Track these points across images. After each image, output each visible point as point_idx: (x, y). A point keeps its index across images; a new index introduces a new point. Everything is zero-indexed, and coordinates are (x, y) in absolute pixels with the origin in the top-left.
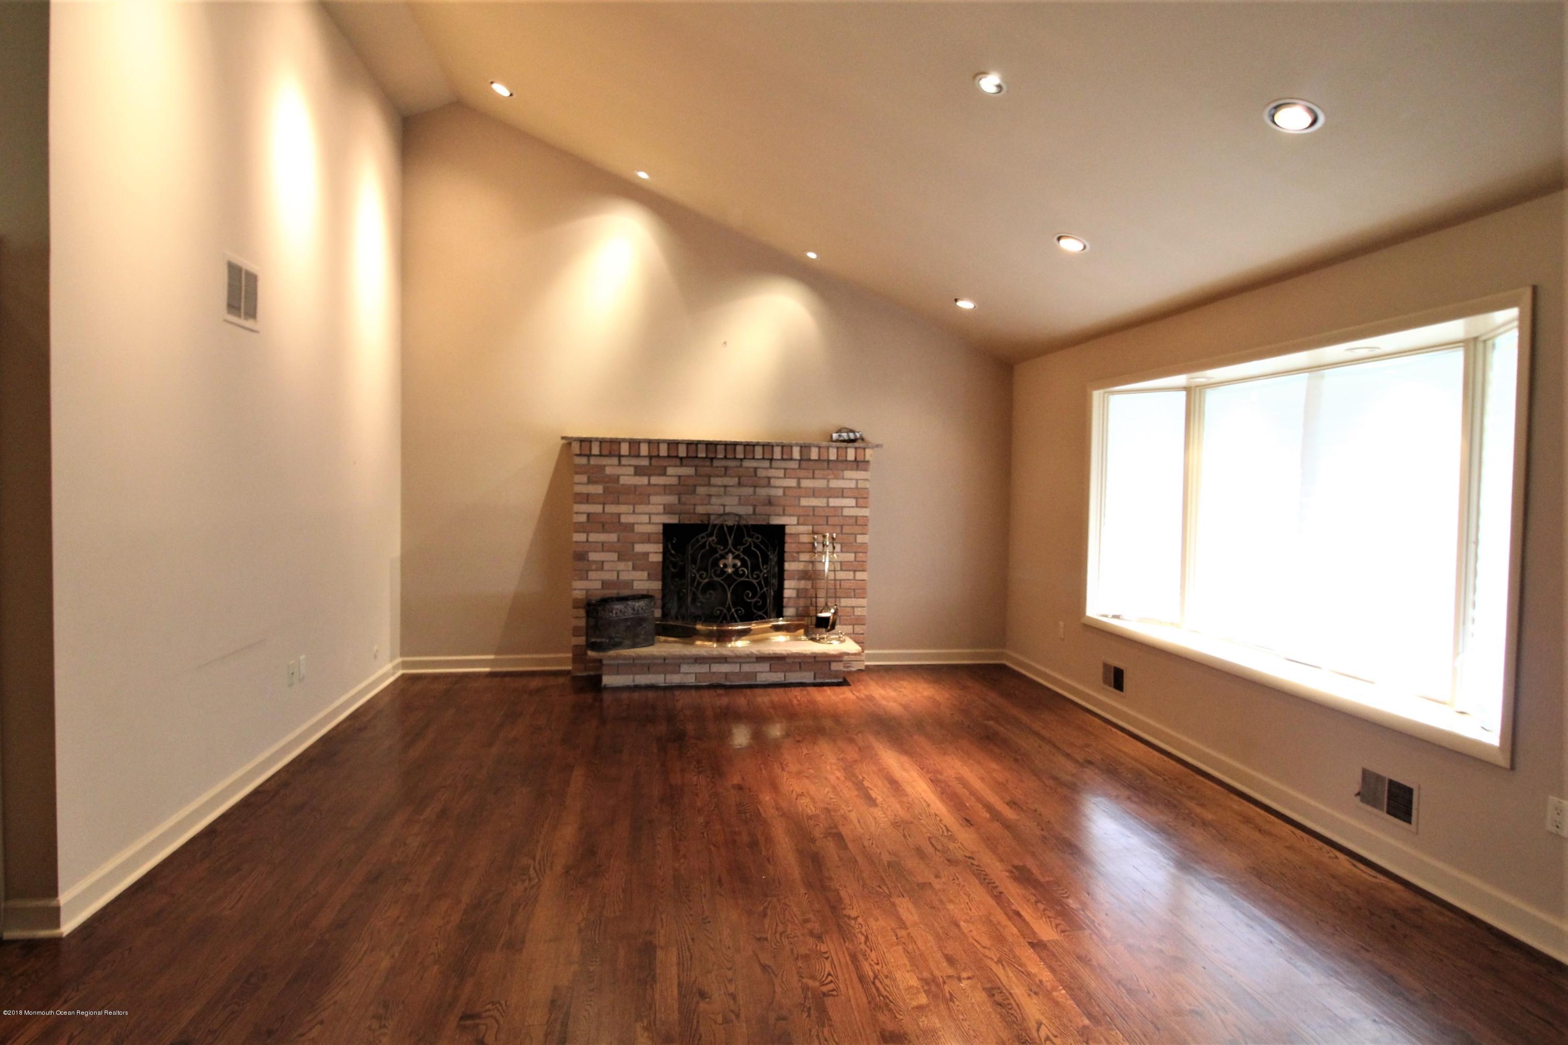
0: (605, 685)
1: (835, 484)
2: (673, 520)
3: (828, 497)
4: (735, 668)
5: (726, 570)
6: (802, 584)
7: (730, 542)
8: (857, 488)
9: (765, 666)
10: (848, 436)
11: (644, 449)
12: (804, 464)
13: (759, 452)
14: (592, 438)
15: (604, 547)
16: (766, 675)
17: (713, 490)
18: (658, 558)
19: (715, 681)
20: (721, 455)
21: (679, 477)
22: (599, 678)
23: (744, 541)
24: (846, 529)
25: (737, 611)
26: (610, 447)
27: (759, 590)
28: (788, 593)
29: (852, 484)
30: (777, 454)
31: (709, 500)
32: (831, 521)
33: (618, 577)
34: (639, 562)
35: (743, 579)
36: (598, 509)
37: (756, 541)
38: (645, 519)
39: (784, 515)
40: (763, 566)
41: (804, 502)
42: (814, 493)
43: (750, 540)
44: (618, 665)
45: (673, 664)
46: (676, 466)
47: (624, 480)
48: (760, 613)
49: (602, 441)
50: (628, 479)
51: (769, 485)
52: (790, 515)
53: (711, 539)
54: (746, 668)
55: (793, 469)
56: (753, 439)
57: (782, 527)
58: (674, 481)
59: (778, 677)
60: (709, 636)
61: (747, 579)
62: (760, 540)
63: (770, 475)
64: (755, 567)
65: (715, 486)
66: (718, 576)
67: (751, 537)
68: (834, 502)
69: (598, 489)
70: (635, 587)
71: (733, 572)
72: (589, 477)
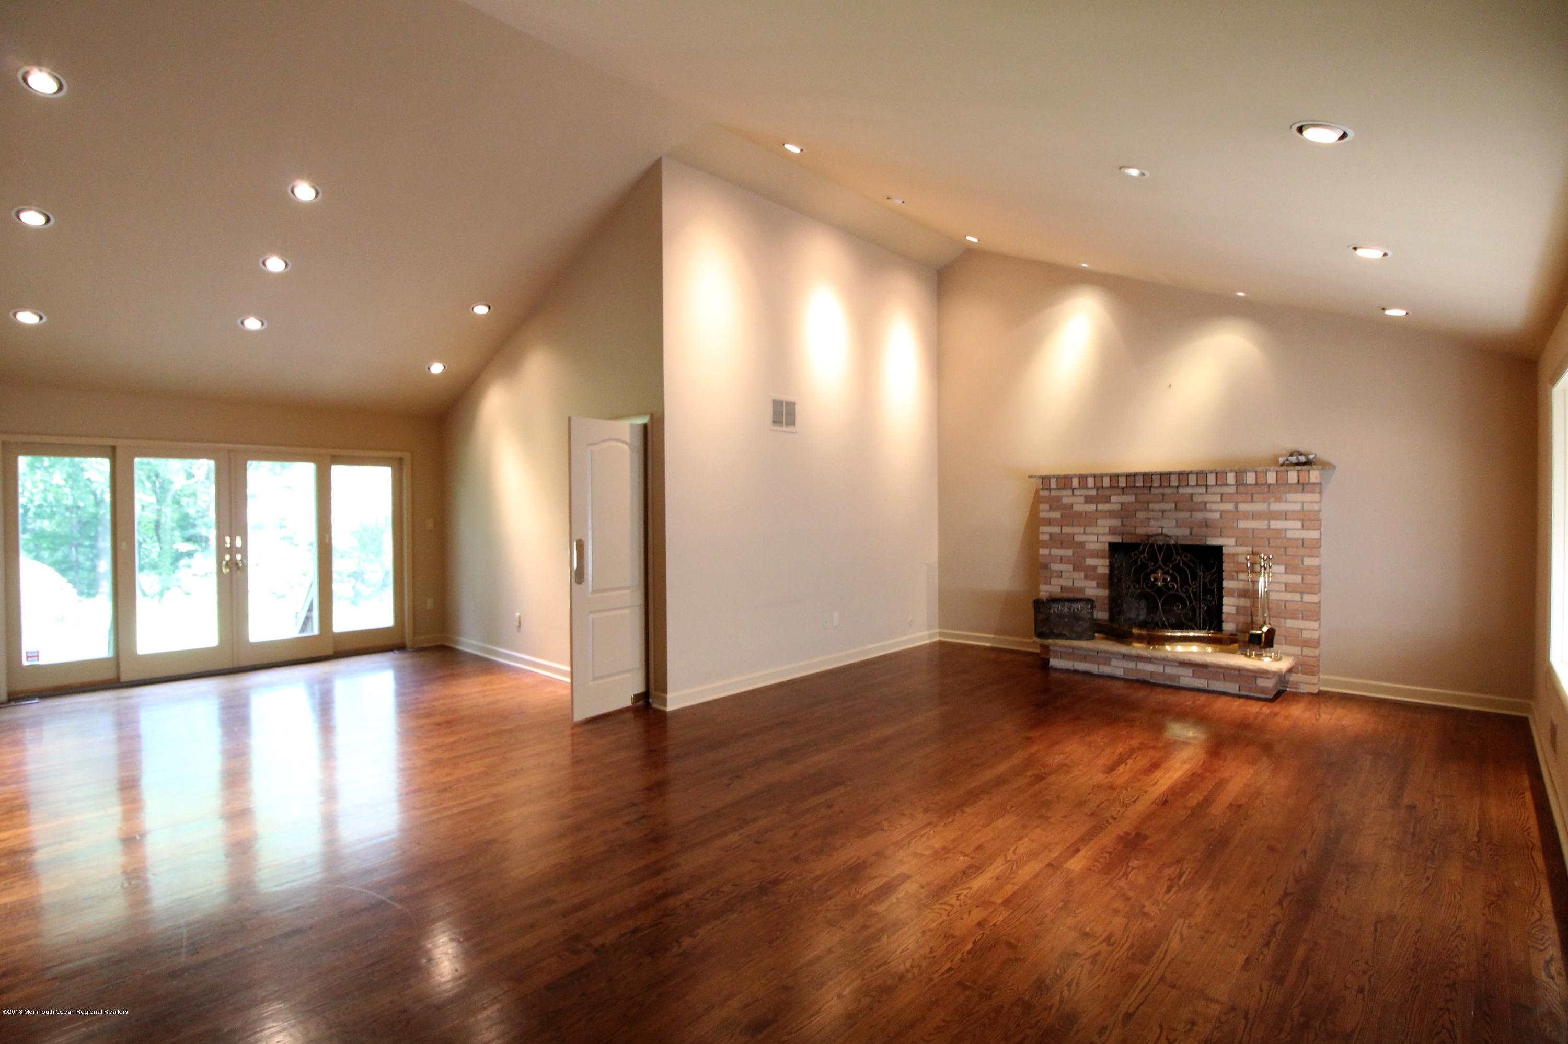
0: (1051, 666)
1: (1276, 507)
2: (1117, 539)
3: (1269, 519)
4: (1160, 669)
5: (1156, 583)
6: (1243, 602)
7: (1160, 559)
8: (1303, 510)
9: (1188, 672)
10: (1298, 459)
11: (1091, 482)
12: (1241, 489)
13: (1192, 480)
14: (1050, 476)
15: (1062, 560)
16: (1187, 679)
17: (1151, 514)
18: (1106, 571)
19: (1140, 677)
20: (1156, 484)
21: (1122, 504)
22: (1048, 661)
23: (1173, 559)
24: (1290, 551)
25: (1167, 620)
26: (1064, 481)
27: (1188, 604)
28: (1225, 609)
29: (1297, 507)
30: (1211, 480)
31: (1149, 523)
32: (1272, 543)
33: (1073, 584)
34: (1090, 573)
35: (1172, 592)
36: (1056, 530)
37: (1185, 559)
38: (1094, 538)
39: (1221, 536)
40: (1192, 582)
41: (1242, 524)
42: (1255, 516)
43: (1178, 558)
44: (1061, 652)
45: (1106, 657)
46: (1119, 495)
47: (1076, 508)
48: (1190, 624)
49: (1058, 478)
50: (1080, 506)
51: (1205, 509)
52: (1229, 537)
53: (1142, 556)
54: (1170, 670)
55: (1230, 494)
56: (1186, 468)
57: (1220, 548)
58: (1118, 507)
59: (1201, 683)
60: (1140, 639)
61: (1177, 593)
62: (1189, 558)
63: (1206, 500)
64: (1184, 582)
65: (1153, 511)
66: (1149, 588)
67: (1181, 556)
68: (1275, 524)
69: (1057, 515)
70: (1086, 593)
71: (1164, 586)
72: (1050, 506)
